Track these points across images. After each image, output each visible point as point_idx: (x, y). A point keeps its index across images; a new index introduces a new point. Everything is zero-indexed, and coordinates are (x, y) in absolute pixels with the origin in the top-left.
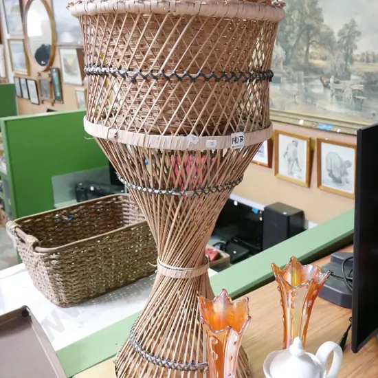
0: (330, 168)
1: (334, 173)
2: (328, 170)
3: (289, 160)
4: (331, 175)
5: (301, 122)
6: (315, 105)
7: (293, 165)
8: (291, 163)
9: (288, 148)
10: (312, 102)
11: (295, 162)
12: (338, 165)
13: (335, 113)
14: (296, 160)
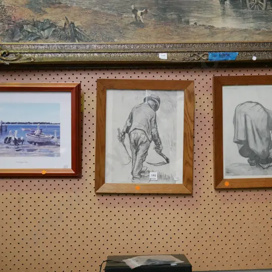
0: (242, 137)
1: (252, 145)
2: (239, 142)
3: (136, 145)
4: (245, 150)
5: (163, 57)
6: (188, 22)
7: (146, 154)
8: (142, 148)
9: (131, 118)
10: (180, 18)
11: (153, 144)
12: (262, 126)
13: (233, 31)
14: (156, 139)
